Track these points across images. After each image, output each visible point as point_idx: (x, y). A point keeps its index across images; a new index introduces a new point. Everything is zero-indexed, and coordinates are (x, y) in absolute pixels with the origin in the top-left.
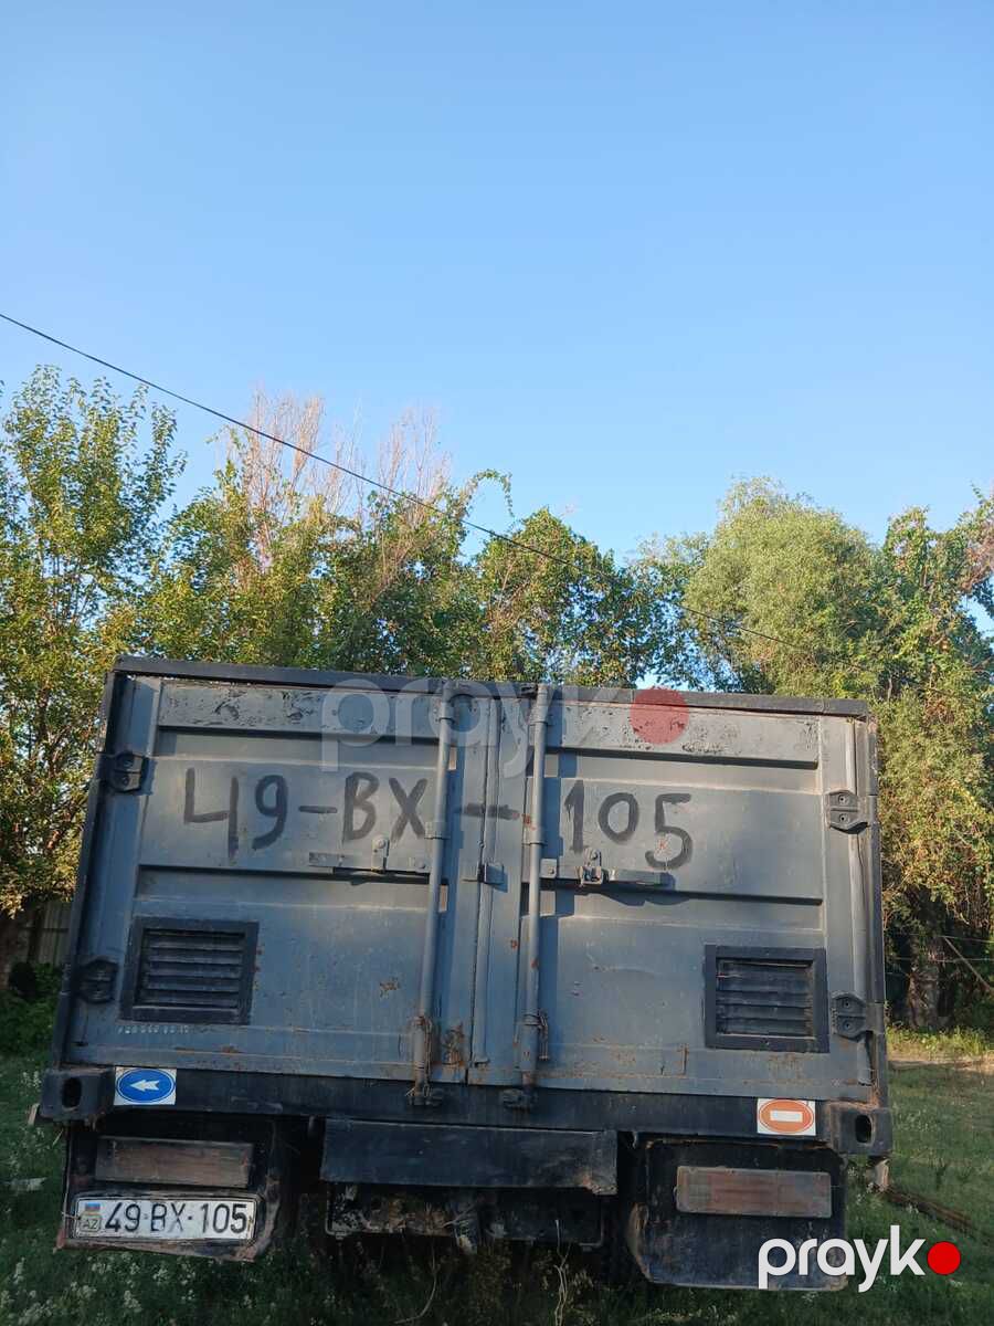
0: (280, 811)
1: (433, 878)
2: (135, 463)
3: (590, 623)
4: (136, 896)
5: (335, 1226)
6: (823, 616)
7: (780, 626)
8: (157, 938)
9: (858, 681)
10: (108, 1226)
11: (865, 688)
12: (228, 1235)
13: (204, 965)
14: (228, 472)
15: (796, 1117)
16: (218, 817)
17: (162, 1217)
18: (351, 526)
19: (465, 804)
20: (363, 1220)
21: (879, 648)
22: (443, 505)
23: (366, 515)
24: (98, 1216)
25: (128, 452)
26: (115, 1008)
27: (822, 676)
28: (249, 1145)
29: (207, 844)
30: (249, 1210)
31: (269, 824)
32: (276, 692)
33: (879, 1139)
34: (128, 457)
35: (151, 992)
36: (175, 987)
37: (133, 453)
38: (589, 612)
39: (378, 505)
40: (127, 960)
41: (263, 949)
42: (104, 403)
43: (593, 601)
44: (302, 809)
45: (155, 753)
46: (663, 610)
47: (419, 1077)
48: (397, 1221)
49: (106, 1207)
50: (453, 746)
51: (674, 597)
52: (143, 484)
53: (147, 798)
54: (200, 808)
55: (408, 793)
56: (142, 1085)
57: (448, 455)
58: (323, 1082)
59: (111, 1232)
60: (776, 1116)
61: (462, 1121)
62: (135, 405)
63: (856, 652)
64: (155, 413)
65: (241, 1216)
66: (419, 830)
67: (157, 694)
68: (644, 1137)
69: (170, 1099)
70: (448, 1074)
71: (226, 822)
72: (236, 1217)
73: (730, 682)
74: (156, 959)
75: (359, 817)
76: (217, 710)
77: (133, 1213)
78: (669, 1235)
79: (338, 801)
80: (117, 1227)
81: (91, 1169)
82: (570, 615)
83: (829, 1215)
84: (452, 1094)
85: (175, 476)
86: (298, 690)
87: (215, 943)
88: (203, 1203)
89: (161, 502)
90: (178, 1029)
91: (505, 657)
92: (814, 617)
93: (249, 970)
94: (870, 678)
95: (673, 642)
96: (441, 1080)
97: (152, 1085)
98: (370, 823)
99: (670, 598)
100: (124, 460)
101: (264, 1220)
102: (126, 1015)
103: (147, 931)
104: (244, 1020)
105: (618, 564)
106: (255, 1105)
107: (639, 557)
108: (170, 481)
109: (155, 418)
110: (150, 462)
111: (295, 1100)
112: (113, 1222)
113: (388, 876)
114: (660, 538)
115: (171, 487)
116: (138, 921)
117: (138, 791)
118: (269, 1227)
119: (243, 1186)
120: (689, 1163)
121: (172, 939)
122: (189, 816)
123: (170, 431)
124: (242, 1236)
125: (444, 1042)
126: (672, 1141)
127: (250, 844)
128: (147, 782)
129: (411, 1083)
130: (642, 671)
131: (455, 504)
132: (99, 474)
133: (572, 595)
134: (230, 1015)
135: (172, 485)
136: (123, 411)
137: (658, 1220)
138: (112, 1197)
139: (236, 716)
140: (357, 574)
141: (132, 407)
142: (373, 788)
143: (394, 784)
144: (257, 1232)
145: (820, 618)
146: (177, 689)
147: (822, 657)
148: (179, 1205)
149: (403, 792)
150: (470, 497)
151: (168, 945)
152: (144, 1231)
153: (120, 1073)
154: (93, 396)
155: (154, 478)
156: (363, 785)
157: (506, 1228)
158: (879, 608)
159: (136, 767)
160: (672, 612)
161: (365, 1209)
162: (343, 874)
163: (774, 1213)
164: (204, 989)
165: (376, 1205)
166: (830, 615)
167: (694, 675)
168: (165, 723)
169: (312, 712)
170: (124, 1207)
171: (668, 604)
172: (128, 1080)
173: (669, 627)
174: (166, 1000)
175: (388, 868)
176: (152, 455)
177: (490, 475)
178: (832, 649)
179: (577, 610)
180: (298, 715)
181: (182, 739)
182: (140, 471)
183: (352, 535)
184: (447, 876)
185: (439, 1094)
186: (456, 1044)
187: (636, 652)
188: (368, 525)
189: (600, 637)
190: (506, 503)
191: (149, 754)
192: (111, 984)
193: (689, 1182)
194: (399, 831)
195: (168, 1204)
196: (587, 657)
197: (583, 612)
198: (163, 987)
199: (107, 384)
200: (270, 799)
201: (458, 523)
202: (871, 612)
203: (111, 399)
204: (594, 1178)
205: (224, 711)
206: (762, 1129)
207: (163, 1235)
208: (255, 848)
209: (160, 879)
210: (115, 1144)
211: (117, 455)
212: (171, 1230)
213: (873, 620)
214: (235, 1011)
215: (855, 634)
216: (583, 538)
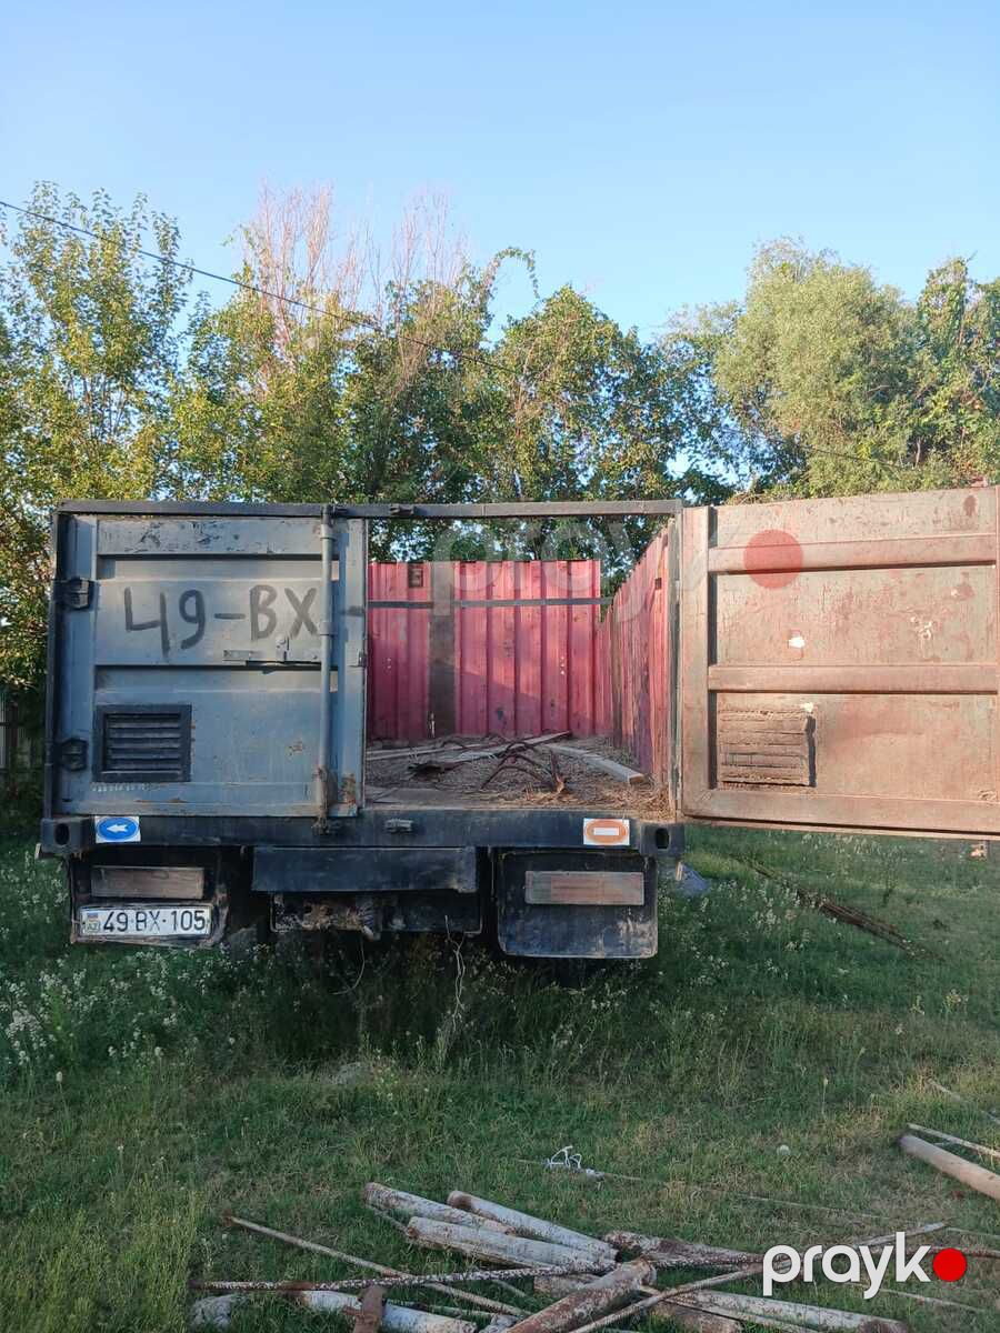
0: (200, 619)
1: (324, 667)
2: (146, 276)
3: (617, 405)
4: (96, 687)
5: (278, 926)
6: (850, 383)
7: (807, 397)
8: (116, 721)
9: (886, 448)
10: (105, 928)
11: (892, 455)
12: (192, 931)
13: (154, 739)
14: (245, 274)
15: (615, 832)
16: (153, 625)
17: (144, 921)
18: (368, 322)
19: (347, 608)
20: (298, 921)
21: (907, 412)
22: (466, 288)
23: (385, 308)
24: (96, 922)
25: (136, 265)
26: (89, 774)
27: (850, 445)
28: (200, 869)
29: (145, 647)
30: (206, 914)
31: (192, 629)
32: (188, 522)
33: (674, 845)
34: (138, 270)
35: (116, 761)
36: (133, 756)
37: (142, 264)
38: (616, 394)
39: (396, 296)
40: (94, 738)
41: (196, 725)
42: (105, 217)
43: (620, 381)
44: (217, 616)
45: (98, 577)
46: (696, 385)
47: (320, 813)
48: (324, 921)
49: (103, 915)
50: (334, 559)
51: (707, 372)
52: (156, 296)
53: (96, 613)
54: (137, 620)
55: (301, 600)
56: (115, 828)
57: (463, 236)
58: (250, 820)
59: (108, 932)
60: (598, 831)
61: (357, 844)
62: (137, 216)
63: (884, 417)
64: (156, 222)
65: (201, 918)
66: (312, 629)
67: (94, 530)
68: (495, 850)
69: (137, 837)
70: (345, 810)
71: (158, 630)
72: (198, 919)
73: (767, 456)
74: (116, 736)
75: (263, 621)
76: (143, 540)
77: (122, 918)
78: (521, 921)
79: (246, 609)
80: (112, 928)
81: (89, 890)
82: (595, 398)
83: (642, 903)
84: (348, 824)
85: (186, 285)
86: (206, 520)
87: (161, 722)
88: (173, 910)
89: (176, 314)
90: (136, 787)
91: (529, 449)
92: (840, 384)
93: (186, 741)
94: (898, 444)
95: (707, 418)
96: (339, 815)
97: (122, 828)
98: (272, 626)
99: (703, 372)
100: (134, 273)
101: (218, 920)
102: (98, 779)
103: (106, 716)
104: (187, 778)
105: (644, 340)
106: (200, 839)
107: (669, 331)
108: (182, 290)
109: (157, 228)
110: (159, 273)
111: (229, 834)
112: (109, 925)
113: (288, 666)
114: (692, 308)
115: (184, 298)
116: (99, 709)
117: (88, 607)
118: (222, 925)
119: (200, 898)
120: (535, 868)
121: (126, 720)
122: (130, 626)
123: (174, 239)
124: (203, 932)
125: (339, 787)
126: (520, 853)
127: (179, 646)
128: (95, 600)
129: (315, 818)
130: (673, 451)
131: (477, 286)
132: (112, 290)
133: (597, 377)
134: (177, 775)
135: (184, 294)
136: (126, 223)
137: (512, 910)
138: (107, 908)
139: (158, 544)
140: (379, 371)
141: (134, 218)
142: (272, 597)
143: (289, 593)
144: (213, 929)
145: (847, 385)
146: (109, 524)
147: (850, 425)
148: (155, 912)
149: (296, 599)
150: (494, 278)
151: (124, 725)
152: (132, 930)
153: (97, 820)
154: (94, 210)
155: (165, 291)
156: (264, 595)
157: (405, 922)
158: (909, 370)
159: (84, 589)
160: (705, 387)
161: (299, 912)
162: (252, 666)
163: (599, 903)
164: (155, 756)
165: (308, 910)
166: (858, 381)
167: (729, 452)
168: (104, 552)
169: (218, 537)
170: (115, 916)
171: (700, 378)
172: (104, 825)
173: (703, 404)
174: (125, 767)
175: (289, 659)
176: (160, 266)
177: (512, 254)
178: (861, 416)
179: (604, 393)
180: (206, 541)
181: (119, 564)
182: (151, 283)
183: (370, 331)
184: (335, 664)
185: (337, 825)
186: (348, 788)
187: (666, 433)
188: (387, 317)
189: (627, 418)
190: (531, 283)
191: (93, 579)
192: (84, 756)
193: (533, 883)
194: (296, 630)
195: (147, 911)
196: (615, 441)
197: (611, 395)
198: (124, 756)
199: (106, 196)
200: (191, 609)
201: (482, 309)
202: (902, 375)
203: (111, 211)
204: (459, 881)
205: (148, 540)
206: (587, 841)
207: (146, 933)
208: (182, 647)
209: (115, 675)
210: (103, 871)
211: (126, 270)
212: (151, 929)
213: (906, 383)
214: (178, 772)
215: (884, 399)
216: (605, 316)
